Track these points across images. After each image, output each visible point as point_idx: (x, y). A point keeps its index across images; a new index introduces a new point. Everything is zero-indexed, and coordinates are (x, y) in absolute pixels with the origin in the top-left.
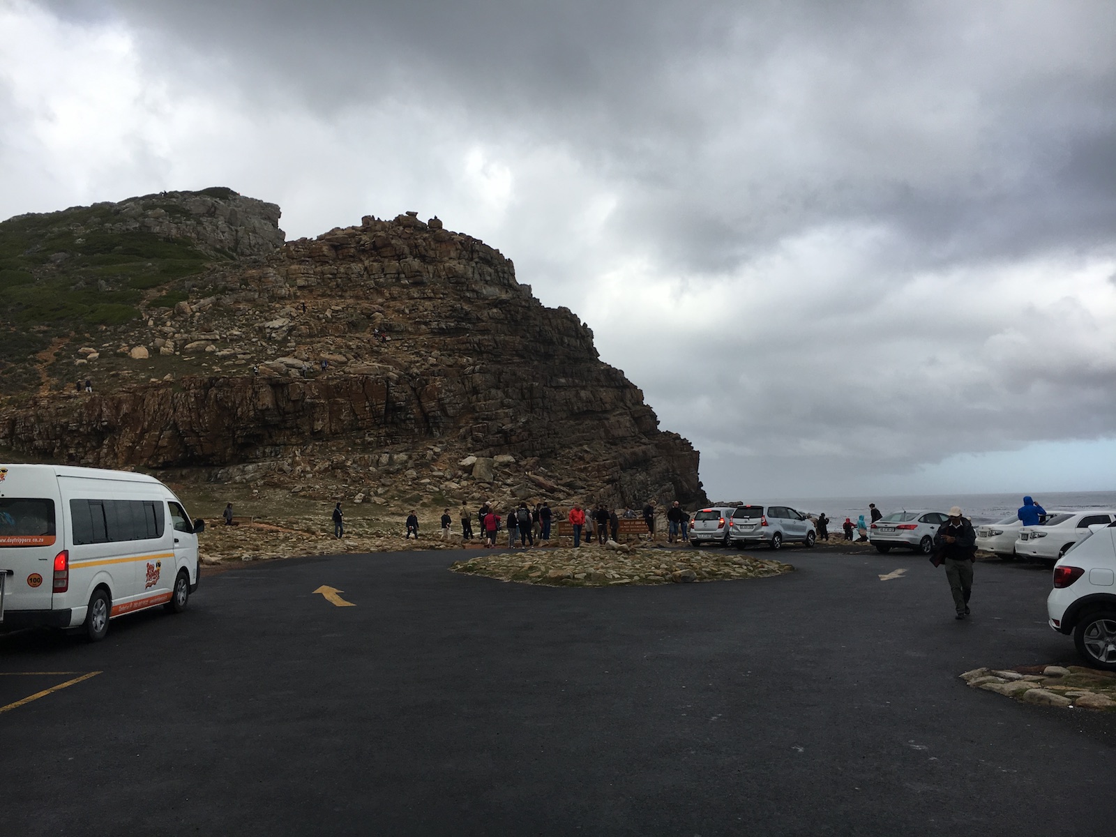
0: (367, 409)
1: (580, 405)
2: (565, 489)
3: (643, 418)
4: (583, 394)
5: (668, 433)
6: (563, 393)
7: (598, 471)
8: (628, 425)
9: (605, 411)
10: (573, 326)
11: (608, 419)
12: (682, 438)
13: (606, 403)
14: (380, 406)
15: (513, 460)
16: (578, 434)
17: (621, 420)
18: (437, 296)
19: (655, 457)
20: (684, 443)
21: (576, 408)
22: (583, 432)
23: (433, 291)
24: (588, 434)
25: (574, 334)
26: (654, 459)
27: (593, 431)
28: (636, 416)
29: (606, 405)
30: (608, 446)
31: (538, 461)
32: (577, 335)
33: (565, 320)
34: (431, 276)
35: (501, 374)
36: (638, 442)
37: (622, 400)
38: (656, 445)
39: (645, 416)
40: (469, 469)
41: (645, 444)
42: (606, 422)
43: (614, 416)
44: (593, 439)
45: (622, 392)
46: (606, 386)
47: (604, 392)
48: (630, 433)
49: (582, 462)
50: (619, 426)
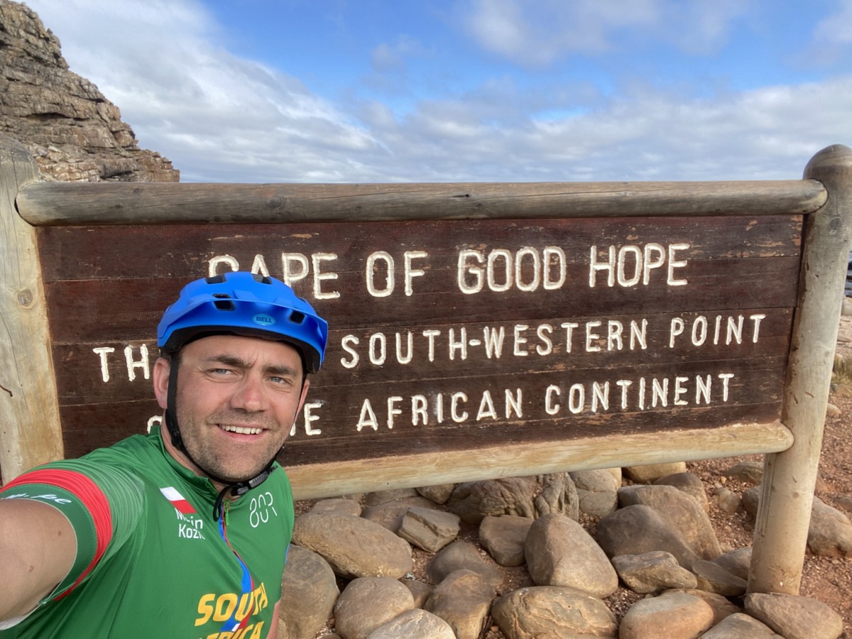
1: (46, 106)
3: (121, 132)
4: (47, 93)
5: (146, 153)
6: (21, 87)
7: (70, 172)
8: (106, 135)
9: (78, 119)
10: (32, 23)
11: (81, 126)
12: (162, 157)
13: (79, 110)
16: (43, 135)
17: (99, 130)
19: (137, 170)
20: (165, 161)
21: (39, 107)
22: (50, 134)
24: (57, 136)
25: (34, 32)
26: (136, 172)
27: (64, 135)
28: (114, 129)
29: (78, 112)
30: (84, 152)
32: (39, 35)
33: (21, 14)
36: (117, 154)
37: (98, 113)
38: (137, 160)
39: (123, 130)
41: (125, 157)
42: (80, 128)
43: (89, 125)
44: (64, 143)
45: (96, 105)
46: (78, 96)
47: (76, 101)
48: (109, 143)
49: (46, 161)
50: (97, 135)
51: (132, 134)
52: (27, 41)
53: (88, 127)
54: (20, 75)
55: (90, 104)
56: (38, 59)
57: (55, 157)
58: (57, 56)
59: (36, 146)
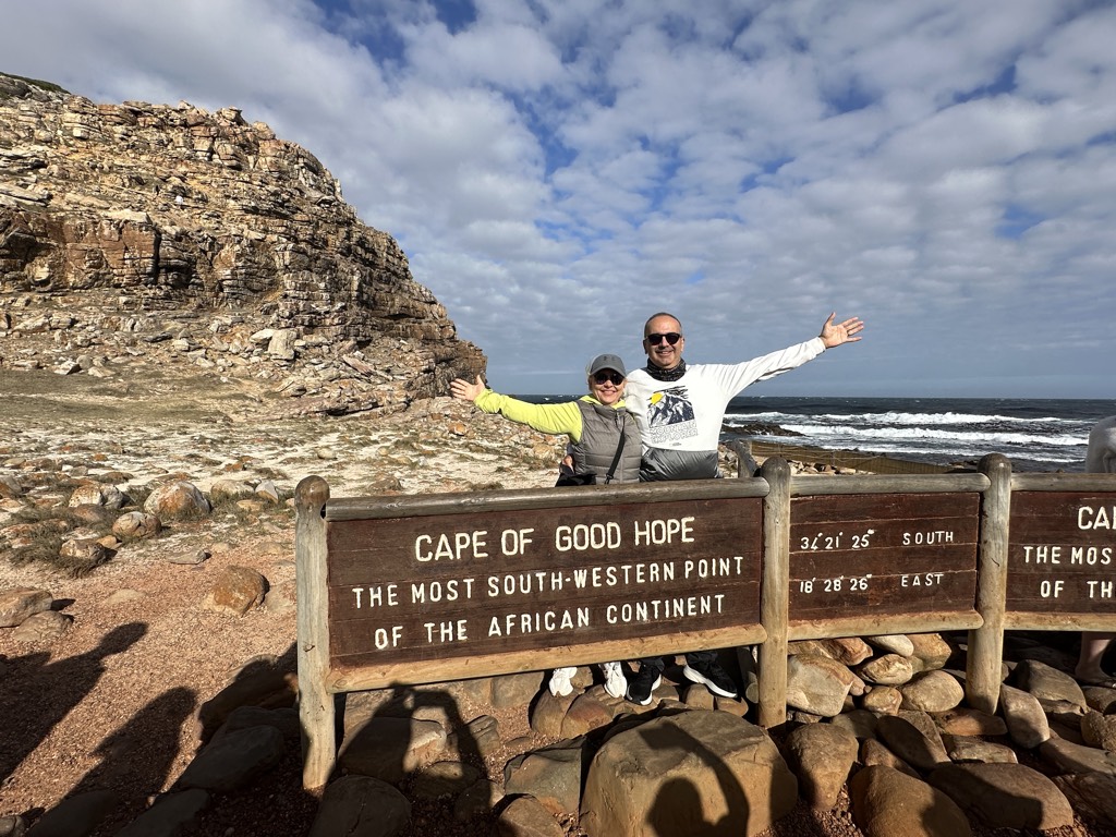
0: (127, 262)
1: (397, 308)
2: (383, 374)
3: (447, 327)
4: (398, 299)
5: (464, 343)
7: (416, 360)
8: (436, 330)
9: (418, 318)
10: (392, 247)
11: (420, 323)
12: (474, 346)
13: (419, 311)
14: (146, 260)
15: (326, 341)
16: (396, 331)
17: (432, 326)
18: (255, 183)
19: (457, 357)
20: (476, 349)
21: (393, 310)
22: (400, 330)
23: (250, 177)
24: (404, 332)
25: (392, 253)
26: (456, 359)
27: (409, 331)
28: (442, 325)
29: (419, 313)
30: (423, 344)
31: (354, 345)
32: (395, 255)
33: (385, 240)
34: (251, 166)
35: (318, 258)
36: (444, 344)
38: (457, 349)
39: (448, 325)
40: (265, 344)
41: (449, 346)
42: (419, 325)
43: (425, 322)
44: (409, 337)
45: (431, 306)
46: (419, 300)
47: (417, 303)
48: (438, 337)
49: (400, 352)
50: (429, 330)
51: (455, 330)
52: (388, 260)
53: (424, 324)
54: (383, 286)
55: (426, 306)
56: (395, 273)
57: (405, 349)
58: (406, 270)
59: (393, 341)
